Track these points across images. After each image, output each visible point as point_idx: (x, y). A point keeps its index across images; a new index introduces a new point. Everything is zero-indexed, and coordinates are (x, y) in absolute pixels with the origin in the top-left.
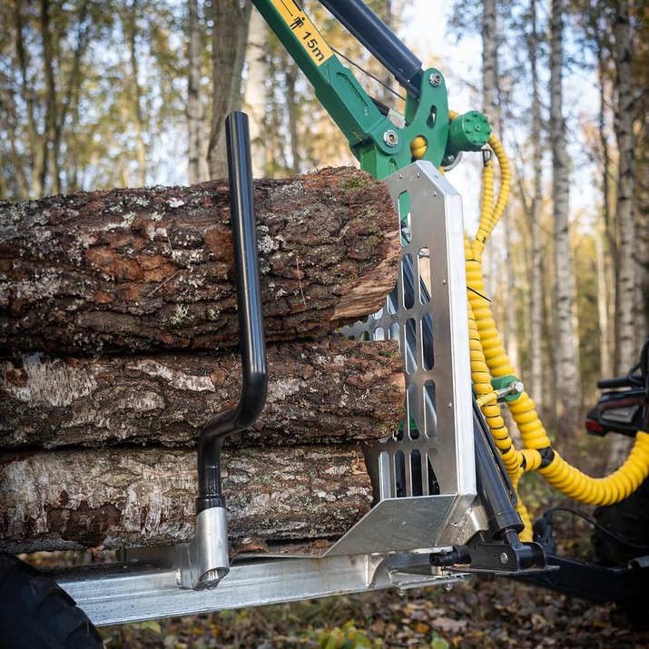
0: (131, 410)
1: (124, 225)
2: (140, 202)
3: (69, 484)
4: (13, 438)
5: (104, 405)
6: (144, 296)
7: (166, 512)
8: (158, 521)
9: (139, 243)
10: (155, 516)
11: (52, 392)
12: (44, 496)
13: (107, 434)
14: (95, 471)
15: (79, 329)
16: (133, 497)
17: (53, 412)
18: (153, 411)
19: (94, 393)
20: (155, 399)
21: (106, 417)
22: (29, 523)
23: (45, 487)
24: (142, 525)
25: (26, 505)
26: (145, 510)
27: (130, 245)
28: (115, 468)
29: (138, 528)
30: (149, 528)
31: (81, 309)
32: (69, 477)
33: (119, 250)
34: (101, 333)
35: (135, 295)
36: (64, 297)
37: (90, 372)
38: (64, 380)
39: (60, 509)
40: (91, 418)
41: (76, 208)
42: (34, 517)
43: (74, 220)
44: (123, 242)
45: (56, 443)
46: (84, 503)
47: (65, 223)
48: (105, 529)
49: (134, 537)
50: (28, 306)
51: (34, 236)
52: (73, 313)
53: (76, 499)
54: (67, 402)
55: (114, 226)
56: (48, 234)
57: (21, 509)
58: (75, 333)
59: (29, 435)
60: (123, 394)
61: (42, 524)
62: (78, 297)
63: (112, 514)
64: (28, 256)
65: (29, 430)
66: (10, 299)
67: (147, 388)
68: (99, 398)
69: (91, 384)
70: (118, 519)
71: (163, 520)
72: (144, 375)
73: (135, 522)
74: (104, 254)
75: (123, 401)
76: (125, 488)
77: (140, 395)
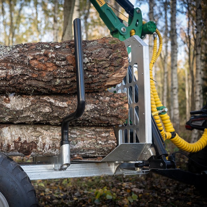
0: (41, 112)
1: (42, 53)
2: (46, 46)
3: (21, 135)
4: (5, 119)
5: (33, 110)
6: (47, 75)
7: (51, 145)
8: (48, 148)
9: (46, 59)
10: (47, 146)
11: (17, 105)
12: (13, 138)
13: (33, 119)
14: (29, 131)
15: (27, 85)
16: (40, 140)
17: (17, 112)
18: (48, 112)
19: (30, 106)
20: (49, 109)
21: (33, 114)
22: (9, 146)
23: (14, 135)
24: (43, 149)
25: (8, 141)
26: (44, 144)
27: (43, 59)
28: (35, 131)
29: (42, 150)
30: (45, 150)
31: (28, 79)
32: (21, 133)
33: (40, 61)
34: (33, 87)
35: (44, 75)
36: (23, 75)
37: (29, 100)
38: (21, 102)
39: (18, 142)
40: (29, 114)
41: (27, 48)
42: (10, 144)
43: (26, 51)
44: (41, 58)
45: (18, 122)
46: (25, 141)
47: (24, 52)
48: (32, 150)
49: (40, 153)
50: (12, 77)
51: (14, 56)
52: (25, 80)
53: (23, 140)
54: (22, 109)
55: (38, 53)
56: (18, 55)
57: (6, 142)
58: (25, 87)
59: (10, 119)
60: (39, 107)
61: (13, 147)
62: (27, 75)
63: (34, 145)
64: (12, 62)
65: (10, 117)
66: (7, 75)
67: (46, 105)
68: (31, 108)
69: (29, 103)
70: (36, 147)
71: (50, 148)
72: (46, 101)
73: (41, 148)
74: (35, 62)
75: (39, 109)
76: (38, 137)
77: (44, 107)
